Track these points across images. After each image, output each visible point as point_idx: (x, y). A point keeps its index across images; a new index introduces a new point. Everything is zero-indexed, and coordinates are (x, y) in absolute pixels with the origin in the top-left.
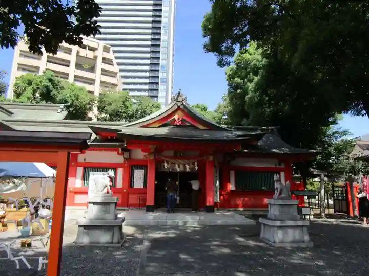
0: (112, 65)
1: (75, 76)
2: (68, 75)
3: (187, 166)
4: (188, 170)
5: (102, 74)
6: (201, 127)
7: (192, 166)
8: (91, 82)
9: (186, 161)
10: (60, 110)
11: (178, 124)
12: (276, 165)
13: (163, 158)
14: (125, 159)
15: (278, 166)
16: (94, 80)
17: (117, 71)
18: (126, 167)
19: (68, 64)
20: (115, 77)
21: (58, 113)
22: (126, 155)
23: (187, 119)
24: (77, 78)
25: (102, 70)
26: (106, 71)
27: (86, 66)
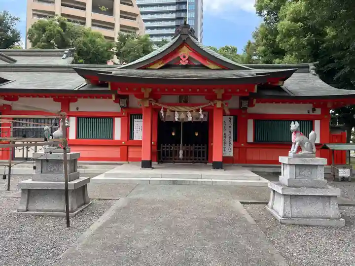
0: (132, 5)
1: (93, 21)
2: (84, 19)
3: (189, 115)
4: (190, 119)
5: (121, 17)
6: (212, 66)
7: (195, 113)
8: (110, 26)
9: (188, 108)
10: (64, 56)
11: (184, 64)
12: (309, 112)
13: (160, 105)
14: (122, 108)
15: (311, 113)
16: (113, 25)
17: (138, 13)
18: (124, 116)
19: (84, 7)
20: (135, 19)
21: (63, 59)
22: (123, 102)
23: (195, 57)
24: (95, 23)
25: (121, 12)
26: (126, 13)
27: (104, 8)
